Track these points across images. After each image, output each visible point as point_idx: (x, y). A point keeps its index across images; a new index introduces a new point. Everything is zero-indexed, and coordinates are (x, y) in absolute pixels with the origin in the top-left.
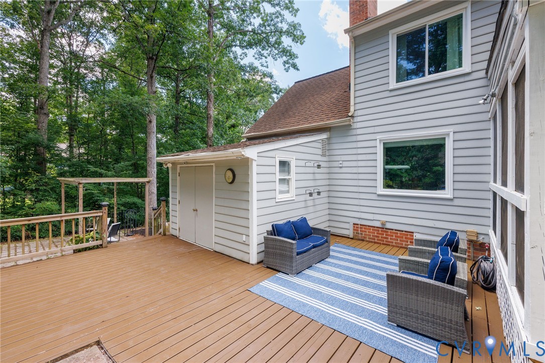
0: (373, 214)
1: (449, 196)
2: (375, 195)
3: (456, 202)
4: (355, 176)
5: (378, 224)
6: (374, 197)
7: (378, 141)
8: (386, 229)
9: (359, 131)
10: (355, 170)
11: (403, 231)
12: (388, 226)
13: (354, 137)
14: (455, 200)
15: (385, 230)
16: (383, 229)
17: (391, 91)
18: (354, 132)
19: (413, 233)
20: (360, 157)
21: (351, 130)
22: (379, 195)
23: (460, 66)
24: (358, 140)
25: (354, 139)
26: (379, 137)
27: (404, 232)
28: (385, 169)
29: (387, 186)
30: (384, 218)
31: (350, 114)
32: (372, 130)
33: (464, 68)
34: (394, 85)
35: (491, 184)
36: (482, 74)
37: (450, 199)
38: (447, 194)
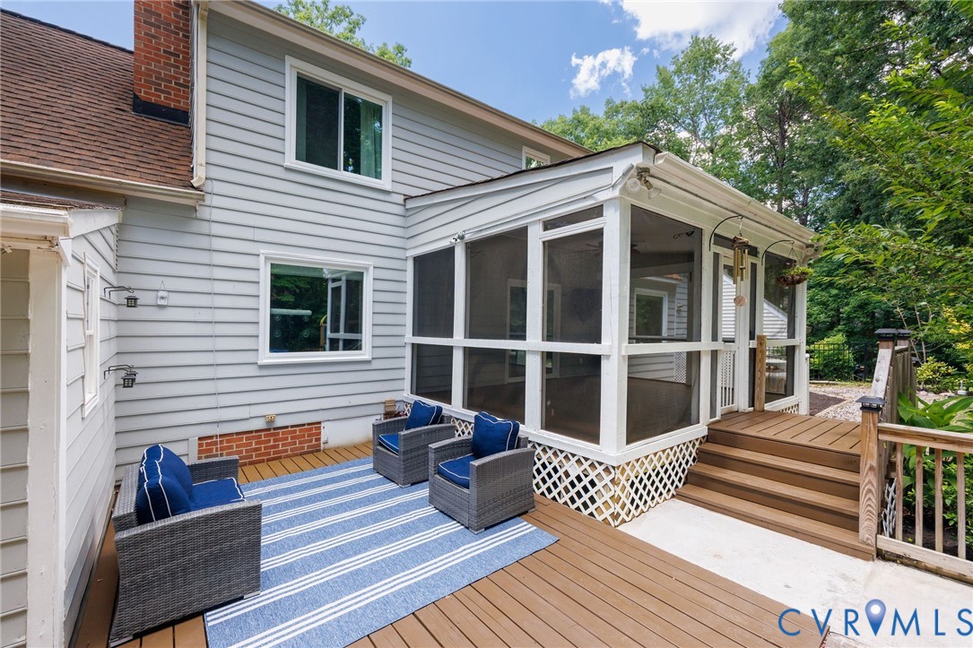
0: (247, 407)
1: (367, 357)
2: (255, 367)
3: (375, 365)
4: (207, 329)
5: (259, 424)
6: (252, 371)
7: (262, 258)
8: (275, 429)
9: (216, 229)
11: (304, 425)
12: (280, 422)
13: (206, 239)
14: (374, 362)
15: (272, 431)
16: (271, 430)
17: (287, 169)
18: (204, 228)
19: (320, 423)
20: (220, 287)
21: (195, 221)
22: (262, 367)
23: (377, 177)
24: (214, 247)
26: (264, 250)
27: (306, 427)
28: (272, 316)
29: (276, 346)
30: (270, 410)
31: (195, 182)
32: (248, 233)
33: (385, 183)
34: (290, 160)
35: (410, 338)
36: (400, 199)
37: (368, 362)
38: (364, 354)
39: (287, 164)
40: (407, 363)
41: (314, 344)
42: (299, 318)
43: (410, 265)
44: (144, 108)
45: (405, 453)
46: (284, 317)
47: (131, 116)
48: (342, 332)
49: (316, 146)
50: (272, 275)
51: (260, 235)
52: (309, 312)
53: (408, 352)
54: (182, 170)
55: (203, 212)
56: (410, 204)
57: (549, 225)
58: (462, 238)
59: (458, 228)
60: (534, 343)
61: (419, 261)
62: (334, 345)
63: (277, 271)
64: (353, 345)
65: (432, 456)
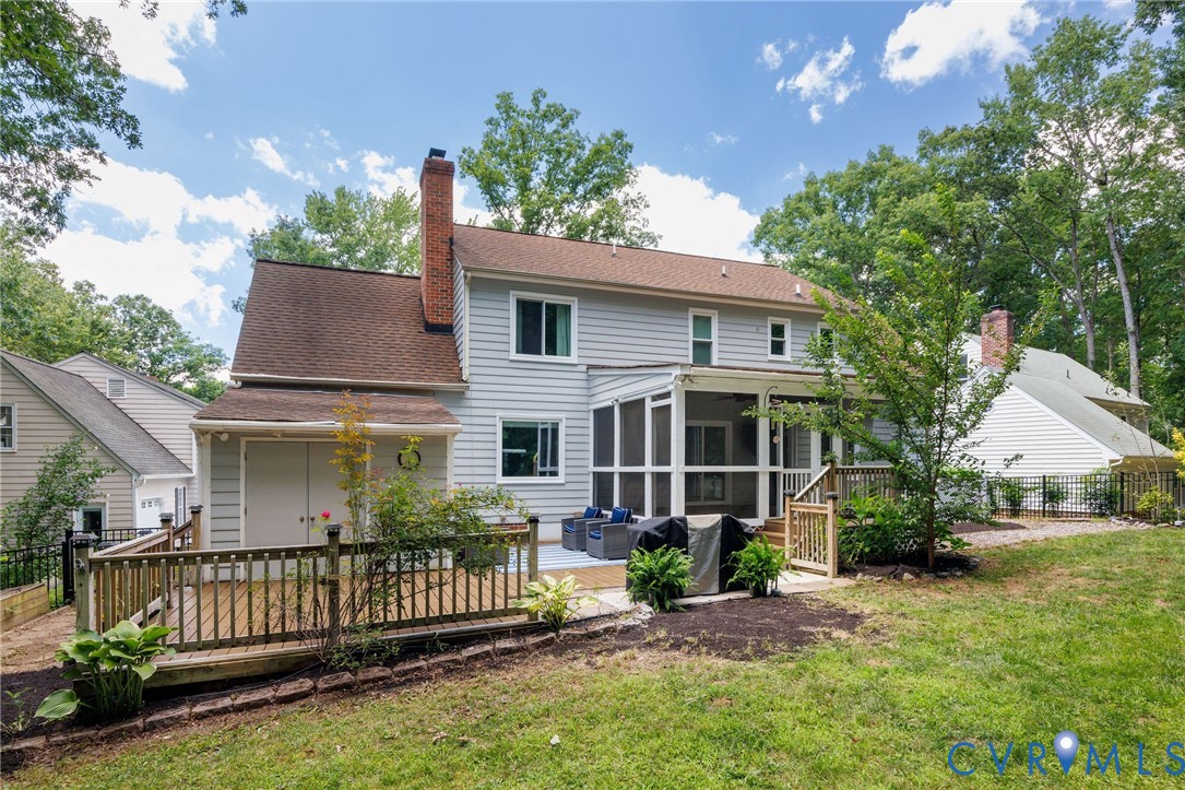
1: (562, 481)
3: (568, 487)
4: (469, 462)
7: (498, 418)
8: (506, 524)
9: (474, 403)
10: (469, 454)
12: (509, 520)
13: (469, 410)
14: (567, 484)
15: (504, 525)
17: (511, 361)
18: (469, 403)
20: (476, 437)
21: (464, 400)
22: (499, 485)
23: (568, 354)
24: (473, 414)
25: (468, 412)
26: (499, 413)
28: (503, 454)
29: (506, 473)
31: (464, 378)
32: (490, 404)
33: (573, 359)
34: (514, 355)
35: (592, 468)
36: (584, 368)
37: (563, 484)
38: (560, 479)
39: (511, 358)
40: (590, 486)
41: (530, 471)
42: (519, 454)
43: (591, 415)
44: (431, 328)
45: (577, 532)
46: (510, 454)
47: (426, 336)
48: (548, 466)
49: (528, 344)
50: (504, 428)
51: (497, 404)
52: (524, 451)
53: (591, 478)
54: (456, 370)
55: (469, 394)
56: (591, 372)
57: (655, 398)
58: (617, 401)
59: (615, 394)
60: (648, 468)
61: (596, 412)
62: (543, 474)
63: (507, 426)
64: (554, 474)
65: (587, 528)
